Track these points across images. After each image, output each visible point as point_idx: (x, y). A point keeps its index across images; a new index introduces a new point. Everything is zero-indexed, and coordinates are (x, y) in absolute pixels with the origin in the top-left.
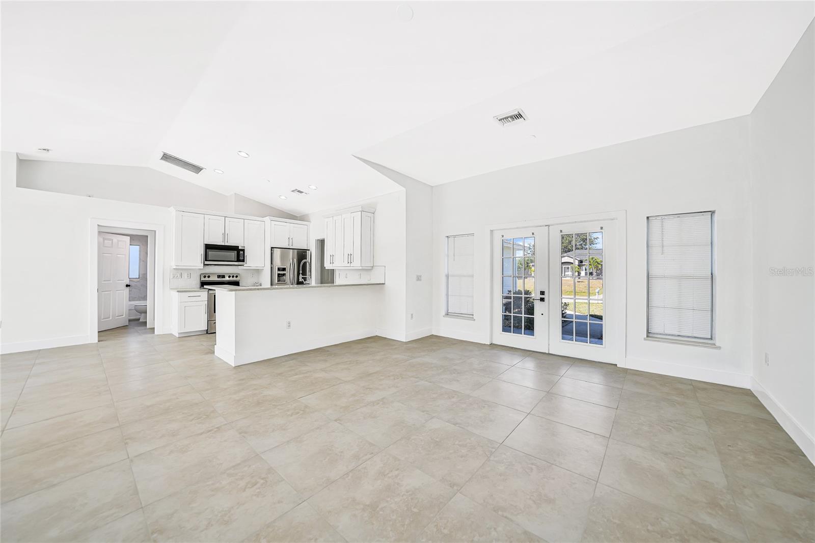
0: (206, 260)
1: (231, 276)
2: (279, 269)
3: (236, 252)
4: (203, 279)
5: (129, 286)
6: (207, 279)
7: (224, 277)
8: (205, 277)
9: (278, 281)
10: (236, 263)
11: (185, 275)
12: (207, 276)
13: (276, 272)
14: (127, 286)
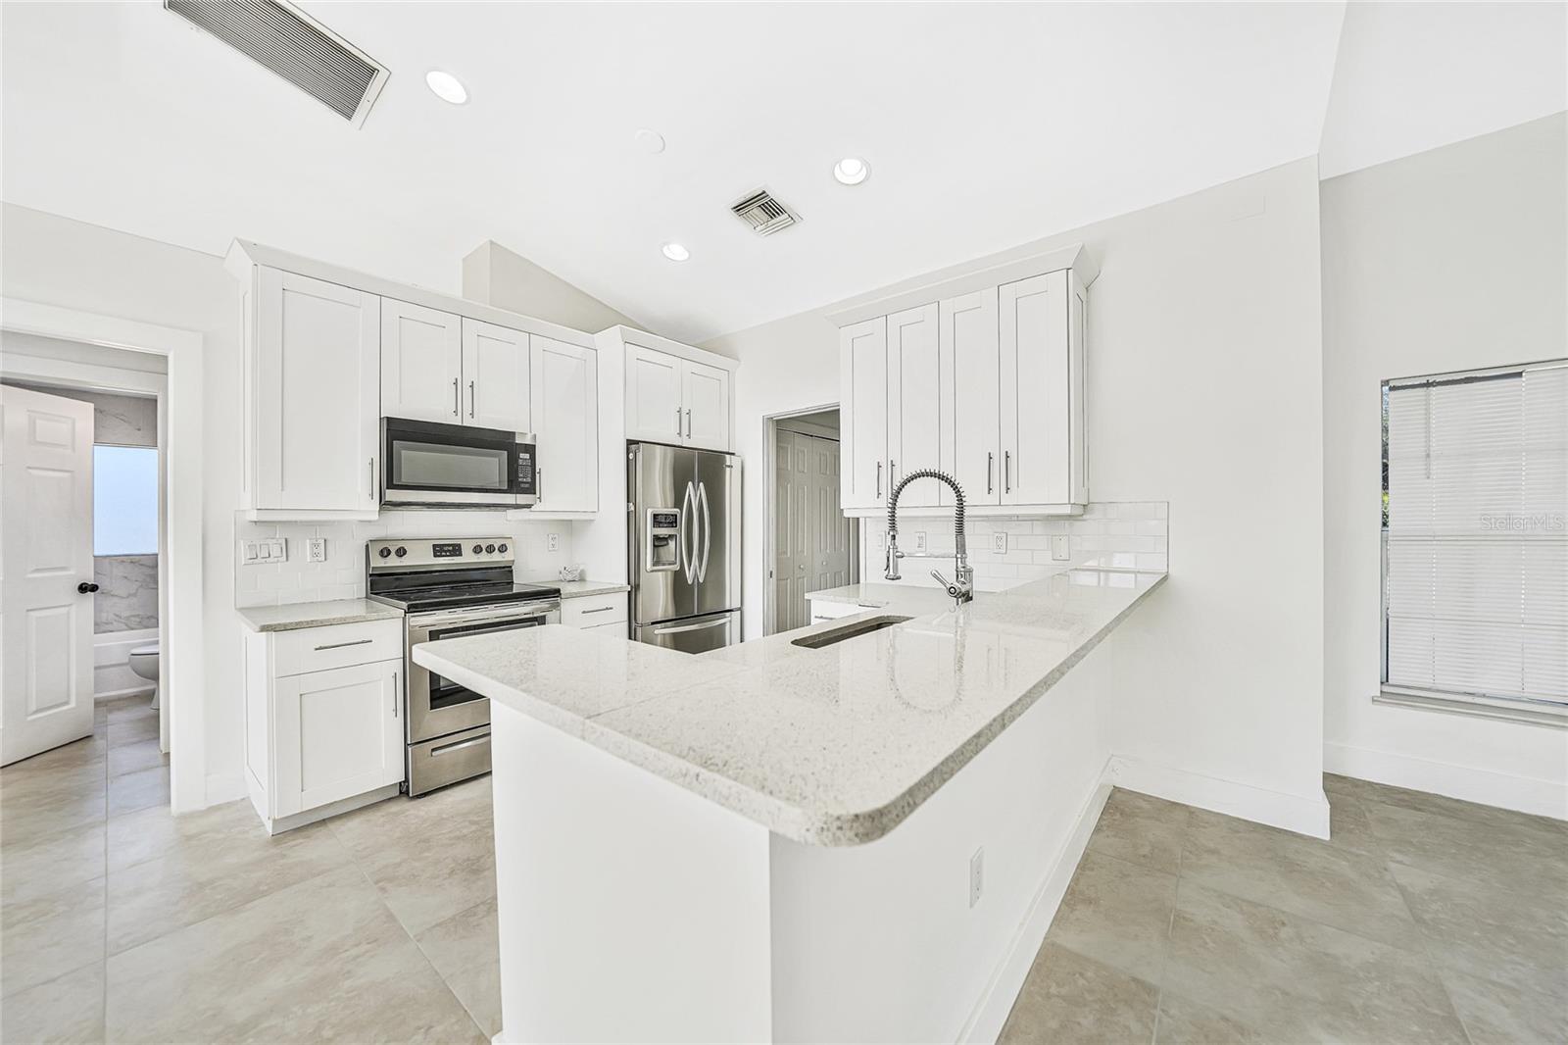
0: (391, 485)
1: (484, 548)
2: (657, 520)
3: (504, 453)
4: (378, 562)
5: (94, 588)
6: (393, 562)
7: (455, 550)
8: (385, 553)
10: (509, 499)
11: (303, 547)
12: (393, 551)
13: (649, 531)
14: (83, 588)
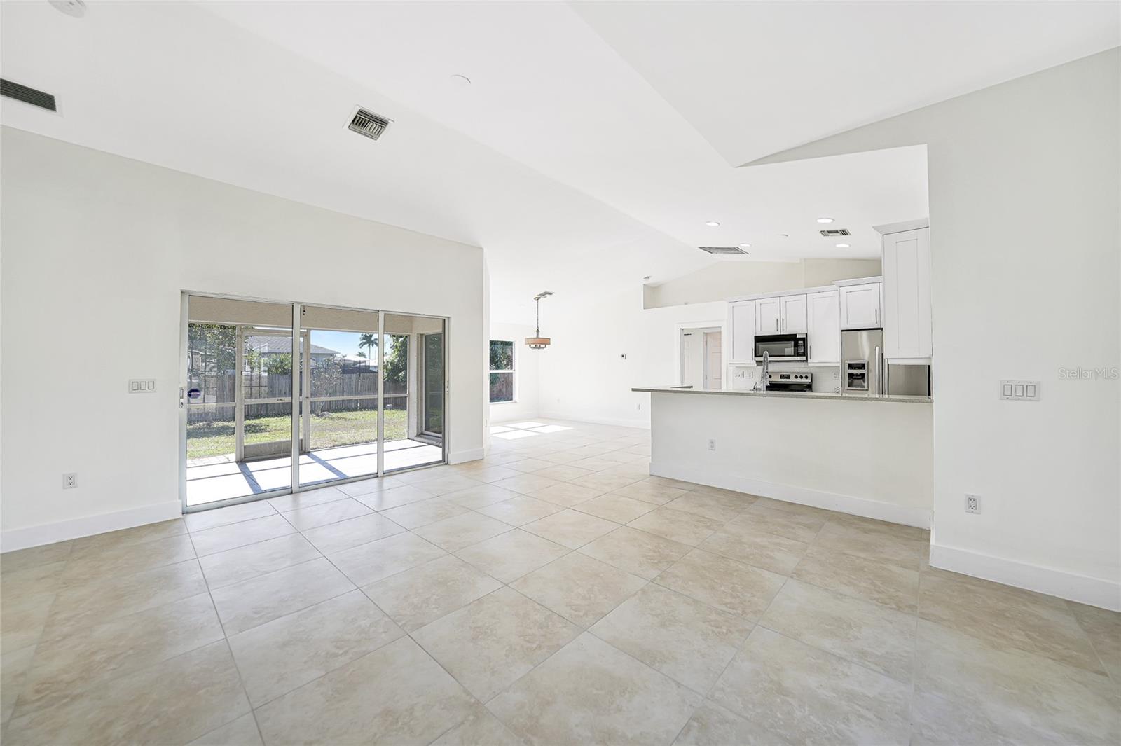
0: (758, 356)
1: (799, 376)
2: (851, 366)
3: (793, 342)
6: (770, 381)
7: (788, 377)
9: (849, 386)
10: (795, 358)
11: (747, 374)
13: (846, 371)
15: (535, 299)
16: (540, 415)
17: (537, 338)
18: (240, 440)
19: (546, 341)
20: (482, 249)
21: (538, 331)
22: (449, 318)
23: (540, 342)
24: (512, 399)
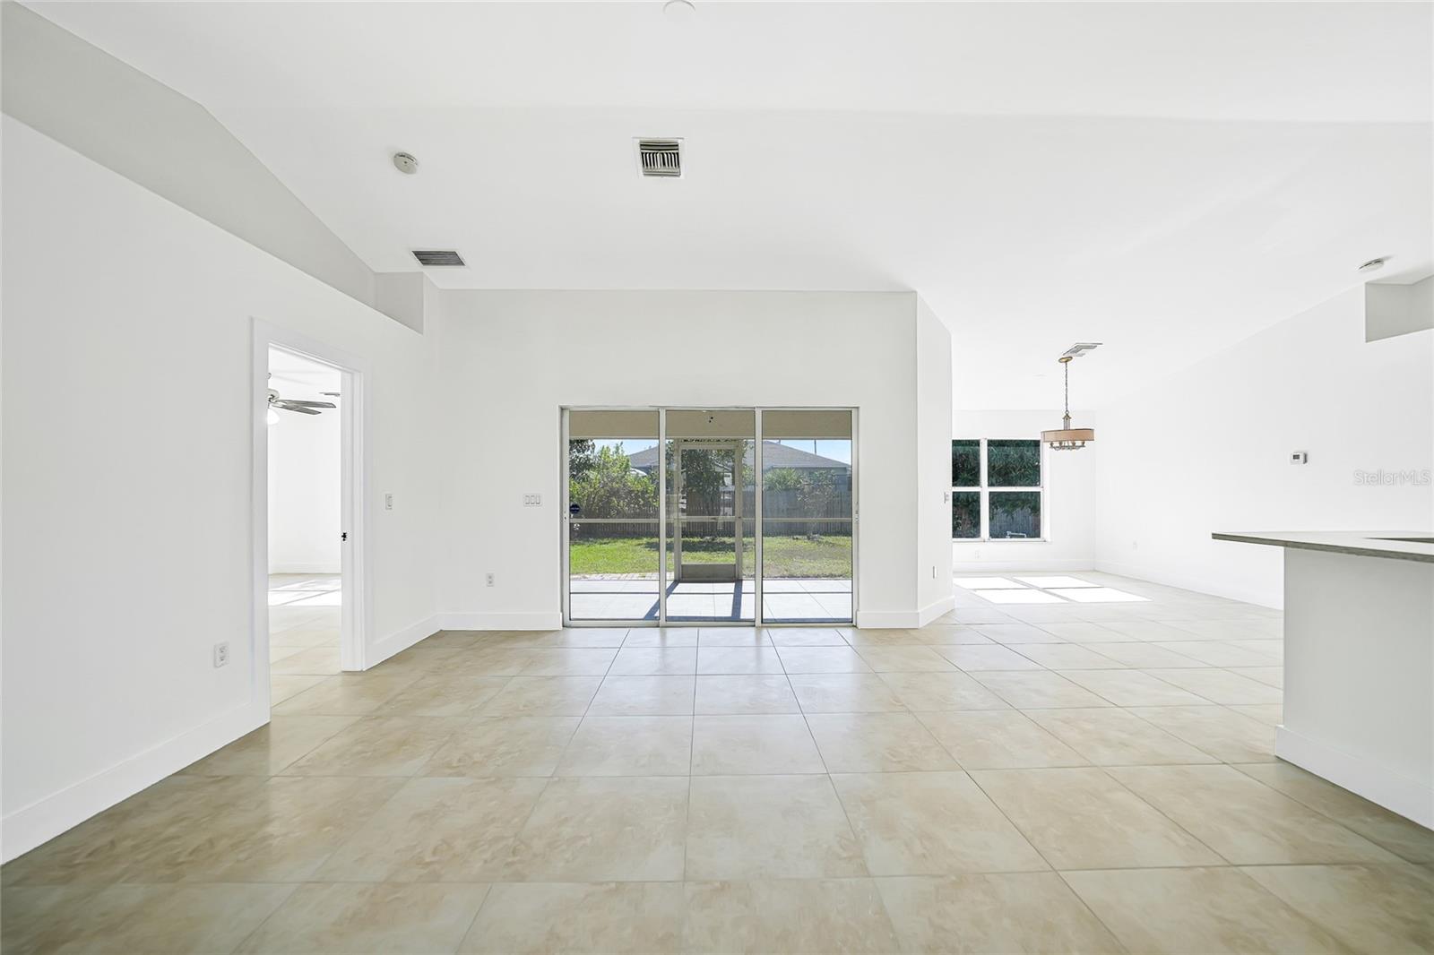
15: (1060, 360)
16: (1093, 569)
17: (1066, 429)
18: (678, 559)
19: (1085, 435)
20: (916, 292)
21: (1067, 417)
22: (858, 408)
23: (1075, 437)
24: (1039, 536)
